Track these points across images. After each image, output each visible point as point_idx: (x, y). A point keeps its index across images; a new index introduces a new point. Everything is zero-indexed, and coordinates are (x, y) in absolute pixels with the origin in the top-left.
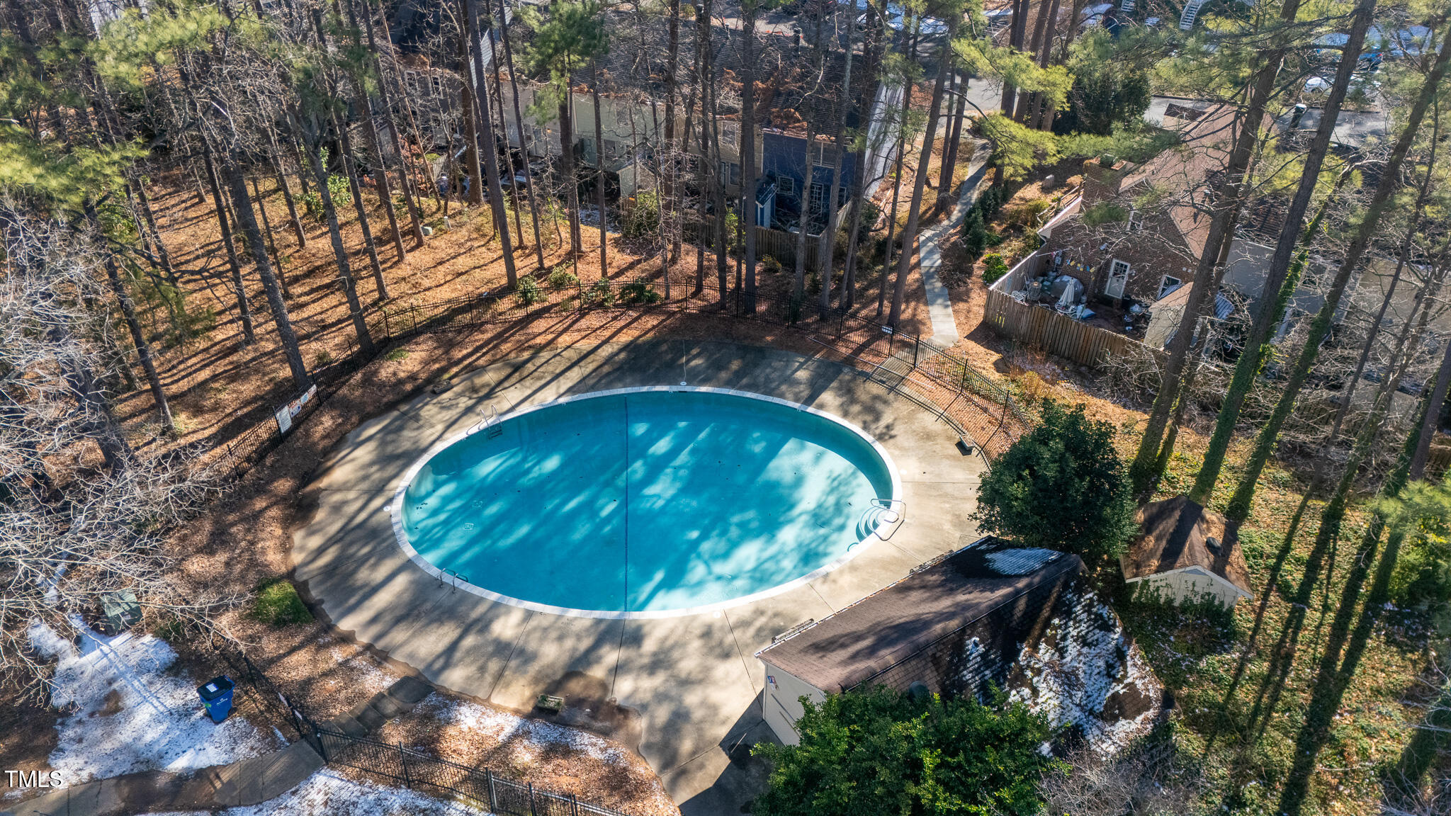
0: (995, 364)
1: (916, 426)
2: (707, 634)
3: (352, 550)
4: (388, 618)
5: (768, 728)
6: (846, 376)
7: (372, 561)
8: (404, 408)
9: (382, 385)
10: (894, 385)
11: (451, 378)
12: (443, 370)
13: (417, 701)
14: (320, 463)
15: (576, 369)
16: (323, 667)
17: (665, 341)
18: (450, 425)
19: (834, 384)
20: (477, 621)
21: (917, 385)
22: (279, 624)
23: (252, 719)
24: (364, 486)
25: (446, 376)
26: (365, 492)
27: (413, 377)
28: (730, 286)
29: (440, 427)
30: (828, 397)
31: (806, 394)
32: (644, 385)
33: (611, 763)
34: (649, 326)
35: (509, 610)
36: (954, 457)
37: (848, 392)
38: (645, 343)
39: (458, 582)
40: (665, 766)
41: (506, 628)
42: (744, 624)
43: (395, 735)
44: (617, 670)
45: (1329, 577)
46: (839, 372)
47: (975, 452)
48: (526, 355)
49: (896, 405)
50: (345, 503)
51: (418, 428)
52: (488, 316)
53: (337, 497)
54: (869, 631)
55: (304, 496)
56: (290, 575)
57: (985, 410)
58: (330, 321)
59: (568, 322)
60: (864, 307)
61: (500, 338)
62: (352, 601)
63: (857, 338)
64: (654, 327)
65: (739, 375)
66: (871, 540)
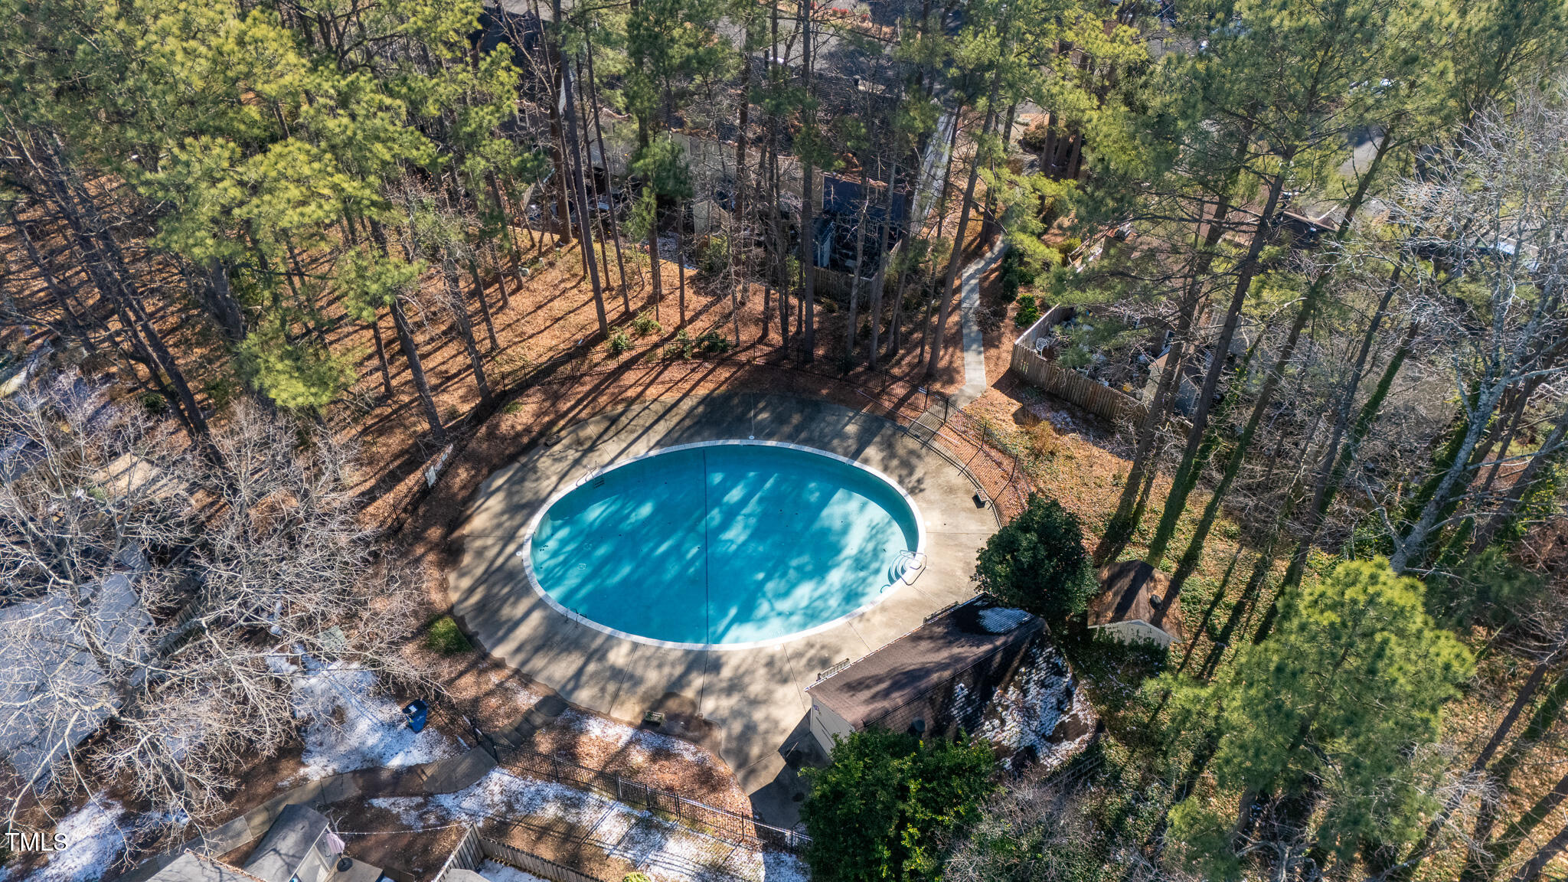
0: (1015, 415)
1: (941, 480)
2: (770, 663)
3: (495, 590)
4: (528, 647)
5: (814, 738)
6: (888, 430)
7: (512, 599)
8: (524, 460)
9: (504, 438)
10: (927, 438)
11: (559, 431)
12: (553, 423)
13: (557, 715)
14: (461, 512)
15: (662, 422)
16: (485, 688)
17: (736, 394)
18: (562, 477)
19: (877, 439)
20: (596, 651)
21: (948, 441)
22: (448, 653)
23: (441, 730)
24: (499, 533)
25: (555, 429)
26: (501, 538)
27: (528, 430)
28: (793, 329)
29: (554, 479)
30: (872, 452)
31: (854, 448)
32: (719, 438)
33: (701, 763)
34: (722, 378)
35: (619, 642)
36: (970, 510)
37: (889, 446)
38: (720, 396)
39: (580, 618)
40: (740, 766)
41: (618, 656)
42: (798, 655)
43: (544, 743)
44: (703, 692)
45: (1249, 620)
46: (881, 427)
47: (987, 505)
48: (620, 408)
49: (928, 459)
50: (485, 548)
51: (537, 480)
52: (585, 367)
53: (478, 543)
54: (888, 675)
55: (453, 542)
56: (450, 611)
57: (999, 464)
58: (453, 371)
59: (654, 374)
60: (908, 353)
61: (597, 391)
62: (500, 633)
63: (899, 390)
64: (727, 379)
65: (798, 429)
66: (899, 583)
